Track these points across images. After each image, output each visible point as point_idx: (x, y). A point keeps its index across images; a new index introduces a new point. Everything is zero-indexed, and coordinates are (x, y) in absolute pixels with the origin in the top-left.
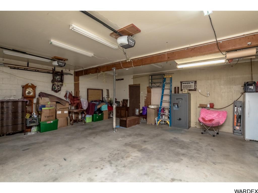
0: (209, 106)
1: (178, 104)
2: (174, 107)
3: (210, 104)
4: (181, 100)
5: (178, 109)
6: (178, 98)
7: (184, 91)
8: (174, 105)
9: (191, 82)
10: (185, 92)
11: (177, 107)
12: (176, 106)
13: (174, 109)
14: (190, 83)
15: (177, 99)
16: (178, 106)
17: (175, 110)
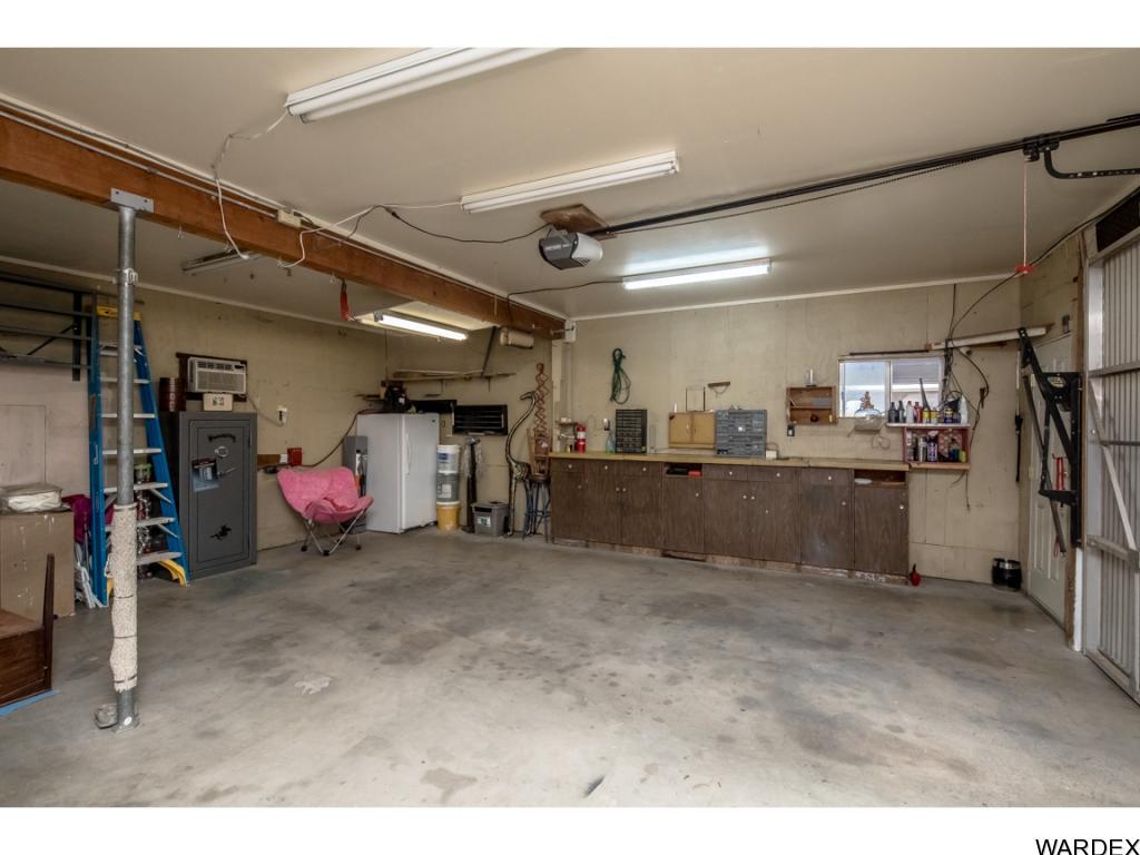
0: (284, 459)
1: (214, 461)
2: (195, 481)
3: (290, 451)
4: (230, 440)
5: (215, 486)
6: (215, 433)
7: (215, 403)
8: (197, 472)
9: (233, 364)
10: (222, 404)
11: (209, 476)
12: (209, 471)
13: (197, 490)
14: (228, 367)
15: (211, 438)
16: (214, 470)
17: (201, 492)
